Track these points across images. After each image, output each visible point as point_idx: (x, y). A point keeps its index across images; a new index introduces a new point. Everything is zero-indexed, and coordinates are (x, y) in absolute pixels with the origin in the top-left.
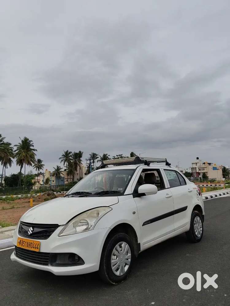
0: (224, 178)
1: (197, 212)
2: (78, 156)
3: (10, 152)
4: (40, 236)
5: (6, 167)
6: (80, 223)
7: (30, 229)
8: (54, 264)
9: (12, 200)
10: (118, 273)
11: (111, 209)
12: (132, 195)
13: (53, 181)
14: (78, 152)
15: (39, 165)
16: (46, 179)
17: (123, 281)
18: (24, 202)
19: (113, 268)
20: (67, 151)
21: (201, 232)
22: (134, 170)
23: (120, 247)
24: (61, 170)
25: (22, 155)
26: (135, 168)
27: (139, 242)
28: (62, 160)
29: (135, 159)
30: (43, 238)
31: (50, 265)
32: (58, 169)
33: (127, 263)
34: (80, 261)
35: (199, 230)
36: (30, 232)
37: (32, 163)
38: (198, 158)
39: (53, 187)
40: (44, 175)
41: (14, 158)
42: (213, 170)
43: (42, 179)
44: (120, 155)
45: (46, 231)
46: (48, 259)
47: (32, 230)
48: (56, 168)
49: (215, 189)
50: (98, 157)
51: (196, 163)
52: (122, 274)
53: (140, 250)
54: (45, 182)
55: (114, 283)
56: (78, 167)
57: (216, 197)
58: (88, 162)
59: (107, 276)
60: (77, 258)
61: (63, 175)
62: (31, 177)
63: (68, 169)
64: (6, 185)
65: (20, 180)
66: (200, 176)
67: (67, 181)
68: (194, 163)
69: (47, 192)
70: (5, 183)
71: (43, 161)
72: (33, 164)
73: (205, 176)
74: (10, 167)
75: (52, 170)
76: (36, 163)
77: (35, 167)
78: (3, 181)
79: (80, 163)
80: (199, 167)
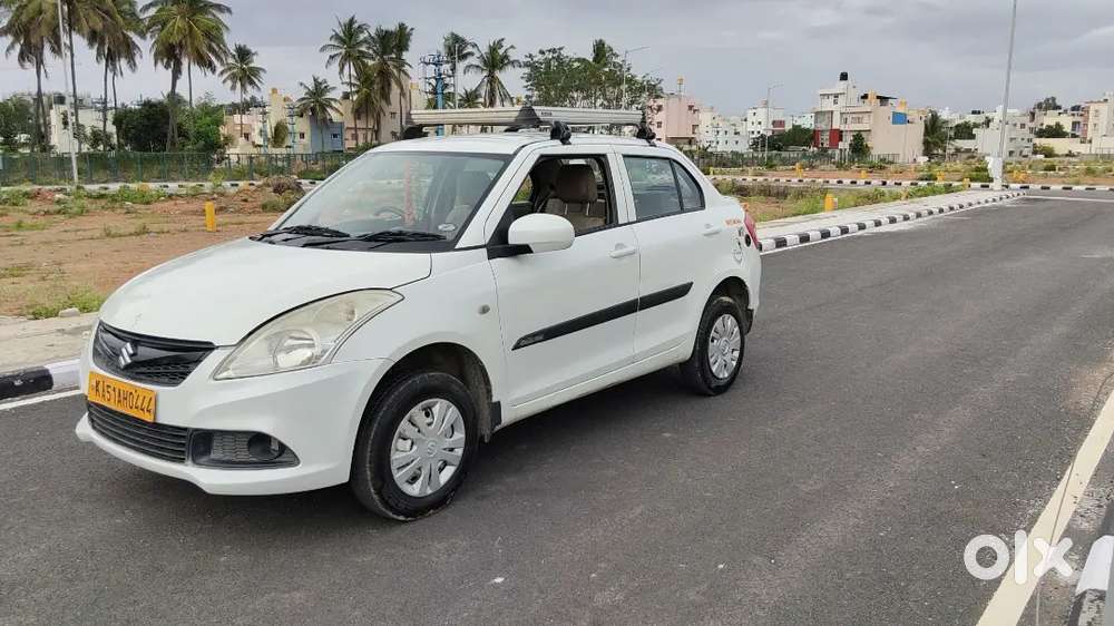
0: (924, 155)
1: (731, 300)
2: (394, 42)
3: (126, 13)
4: (158, 375)
5: (114, 70)
6: (291, 338)
7: (124, 350)
8: (204, 459)
9: (142, 203)
10: (414, 490)
11: (399, 297)
12: (485, 250)
13: (302, 136)
14: (392, 27)
15: (245, 71)
16: (274, 125)
17: (432, 511)
18: (185, 213)
19: (397, 475)
20: (352, 21)
21: (734, 363)
22: (507, 159)
23: (427, 415)
24: (329, 95)
25: (173, 26)
26: (512, 153)
27: (495, 399)
28: (332, 57)
29: (517, 114)
30: (167, 380)
31: (189, 462)
32: (319, 90)
33: (447, 459)
34: (284, 455)
35: (727, 358)
36: (125, 360)
37: (213, 58)
38: (844, 77)
39: (300, 157)
40: (267, 109)
41: (142, 35)
42: (894, 122)
43: (258, 126)
44: (554, 51)
45: (175, 361)
46: (184, 444)
47: (131, 352)
48: (311, 86)
49: (874, 198)
50: (471, 54)
51: (836, 96)
52: (429, 491)
53: (500, 422)
54: (269, 136)
55: (401, 518)
56: (395, 89)
57: (861, 233)
58: (431, 71)
59: (375, 496)
60: (275, 446)
61: (340, 113)
62: (213, 114)
63: (357, 92)
64: (122, 141)
65: (173, 123)
66: (841, 146)
67: (355, 137)
68: (828, 95)
69: (274, 179)
70: (118, 133)
71: (256, 53)
72: (219, 68)
73: (859, 147)
74: (134, 71)
75: (297, 94)
76: (231, 61)
77: (225, 75)
78: (109, 123)
79: (400, 70)
80: (843, 110)
